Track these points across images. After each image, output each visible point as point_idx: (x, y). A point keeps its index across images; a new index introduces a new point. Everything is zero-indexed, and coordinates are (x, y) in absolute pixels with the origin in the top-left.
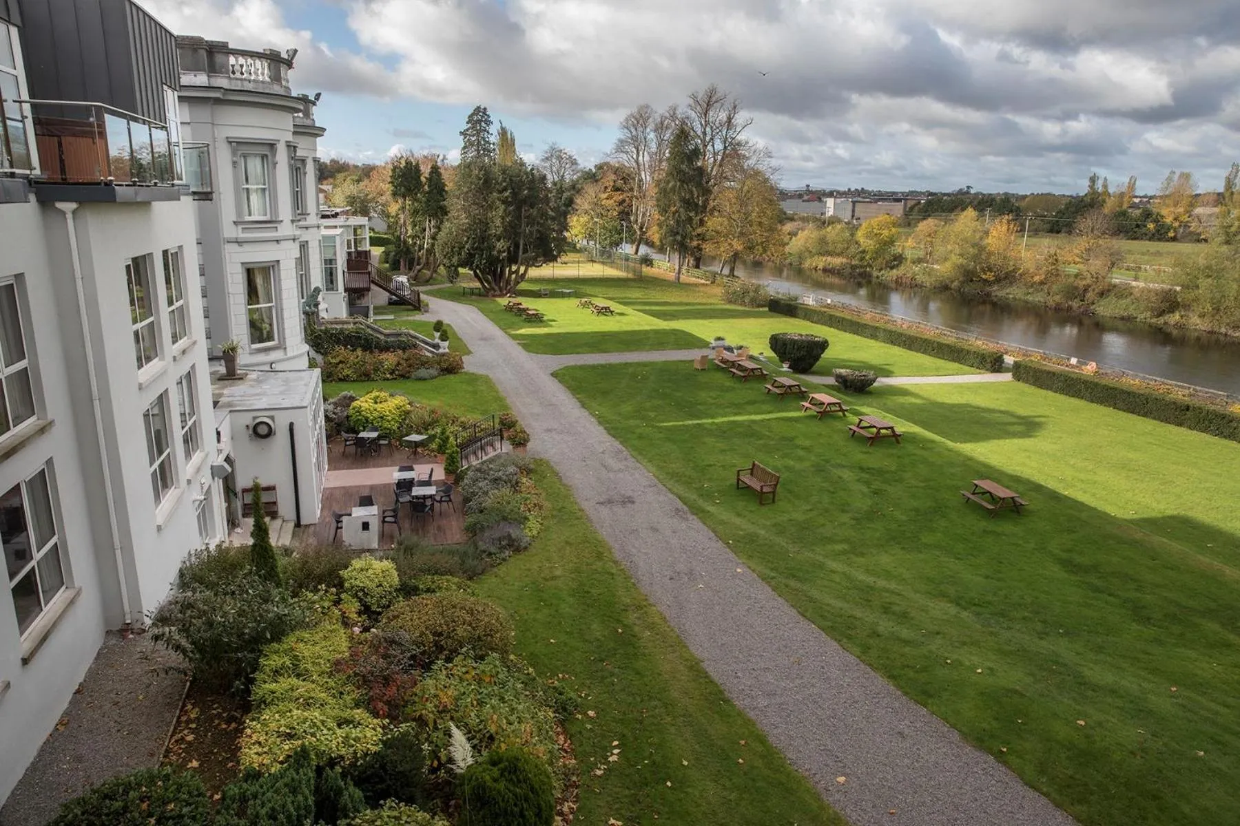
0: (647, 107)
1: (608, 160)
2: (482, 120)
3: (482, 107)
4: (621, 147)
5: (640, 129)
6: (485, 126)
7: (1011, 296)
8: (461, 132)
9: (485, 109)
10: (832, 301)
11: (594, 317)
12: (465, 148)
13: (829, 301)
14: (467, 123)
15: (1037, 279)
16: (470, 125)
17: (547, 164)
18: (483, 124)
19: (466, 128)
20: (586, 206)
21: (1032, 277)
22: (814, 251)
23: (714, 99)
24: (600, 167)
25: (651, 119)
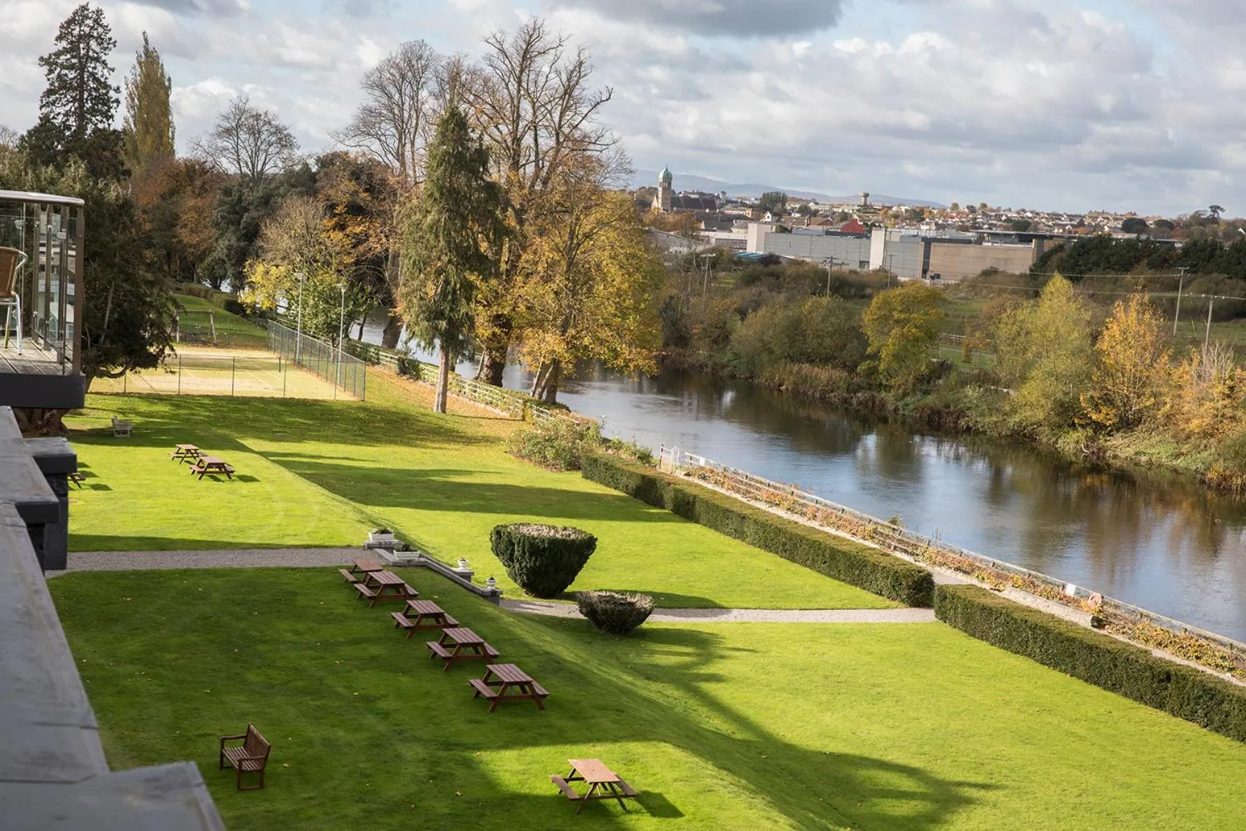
0: (422, 44)
1: (340, 148)
2: (90, 36)
3: (92, 7)
4: (367, 125)
5: (408, 90)
6: (97, 49)
7: (1144, 459)
8: (42, 59)
9: (99, 12)
10: (707, 462)
11: (194, 481)
12: (49, 93)
13: (702, 462)
14: (60, 38)
15: (1194, 425)
16: (64, 44)
17: (228, 144)
18: (93, 43)
19: (54, 49)
20: (285, 243)
21: (1188, 421)
22: (778, 351)
23: (538, 46)
24: (327, 162)
25: (428, 74)
